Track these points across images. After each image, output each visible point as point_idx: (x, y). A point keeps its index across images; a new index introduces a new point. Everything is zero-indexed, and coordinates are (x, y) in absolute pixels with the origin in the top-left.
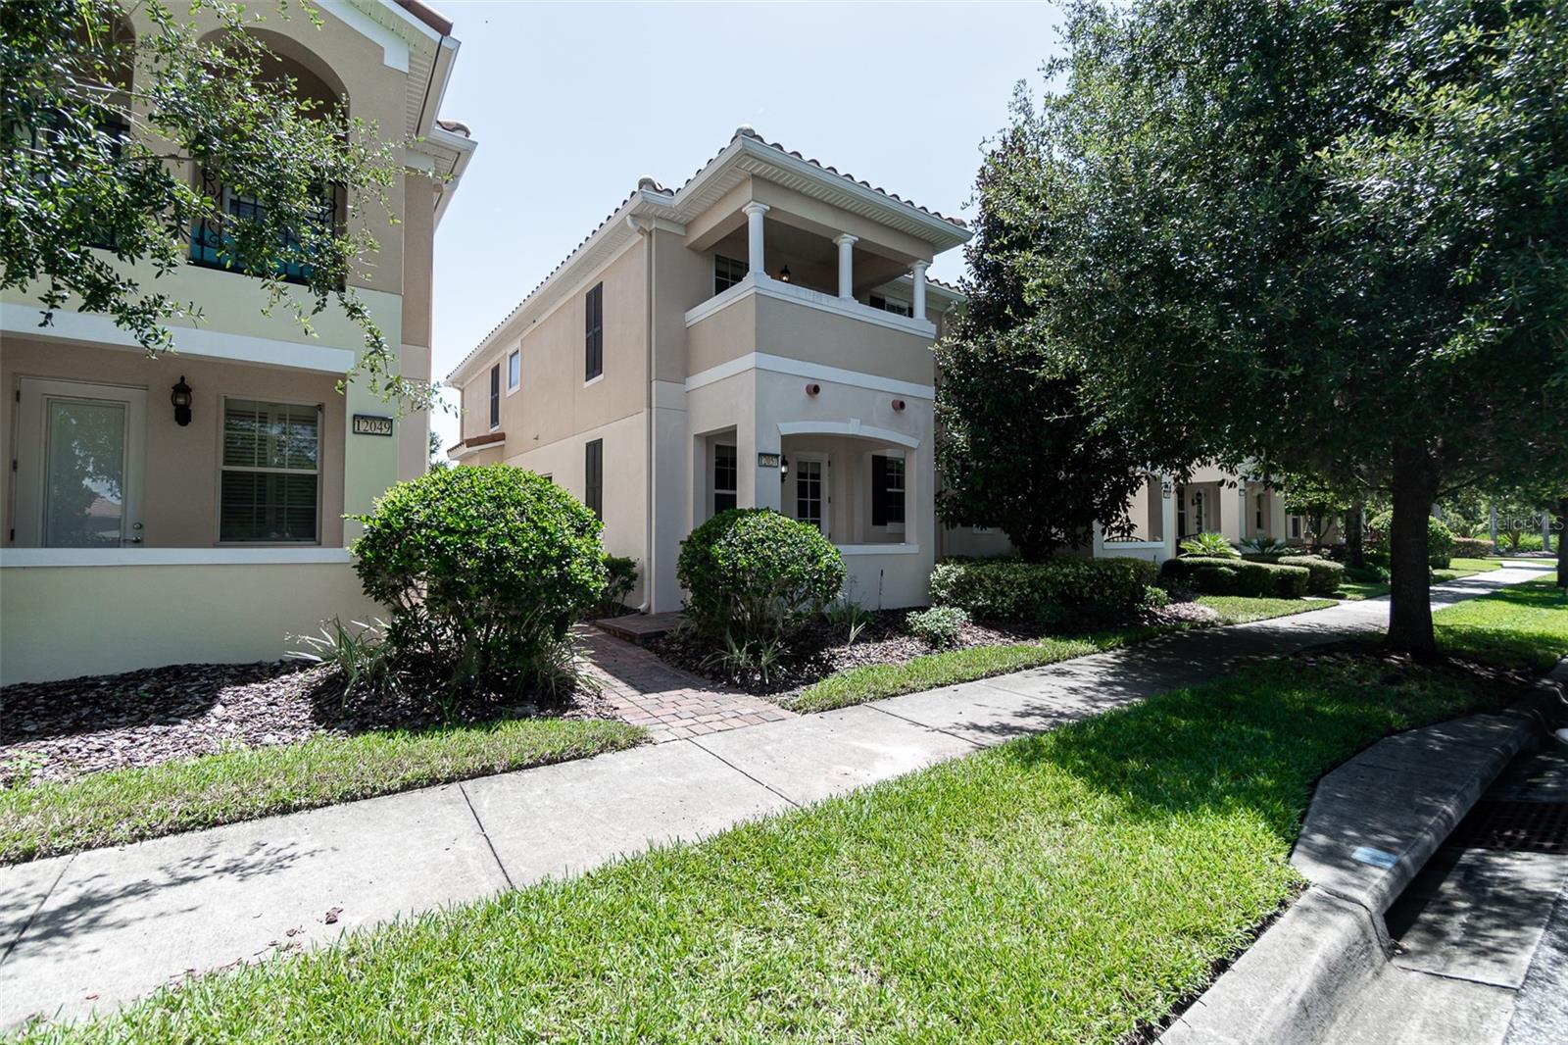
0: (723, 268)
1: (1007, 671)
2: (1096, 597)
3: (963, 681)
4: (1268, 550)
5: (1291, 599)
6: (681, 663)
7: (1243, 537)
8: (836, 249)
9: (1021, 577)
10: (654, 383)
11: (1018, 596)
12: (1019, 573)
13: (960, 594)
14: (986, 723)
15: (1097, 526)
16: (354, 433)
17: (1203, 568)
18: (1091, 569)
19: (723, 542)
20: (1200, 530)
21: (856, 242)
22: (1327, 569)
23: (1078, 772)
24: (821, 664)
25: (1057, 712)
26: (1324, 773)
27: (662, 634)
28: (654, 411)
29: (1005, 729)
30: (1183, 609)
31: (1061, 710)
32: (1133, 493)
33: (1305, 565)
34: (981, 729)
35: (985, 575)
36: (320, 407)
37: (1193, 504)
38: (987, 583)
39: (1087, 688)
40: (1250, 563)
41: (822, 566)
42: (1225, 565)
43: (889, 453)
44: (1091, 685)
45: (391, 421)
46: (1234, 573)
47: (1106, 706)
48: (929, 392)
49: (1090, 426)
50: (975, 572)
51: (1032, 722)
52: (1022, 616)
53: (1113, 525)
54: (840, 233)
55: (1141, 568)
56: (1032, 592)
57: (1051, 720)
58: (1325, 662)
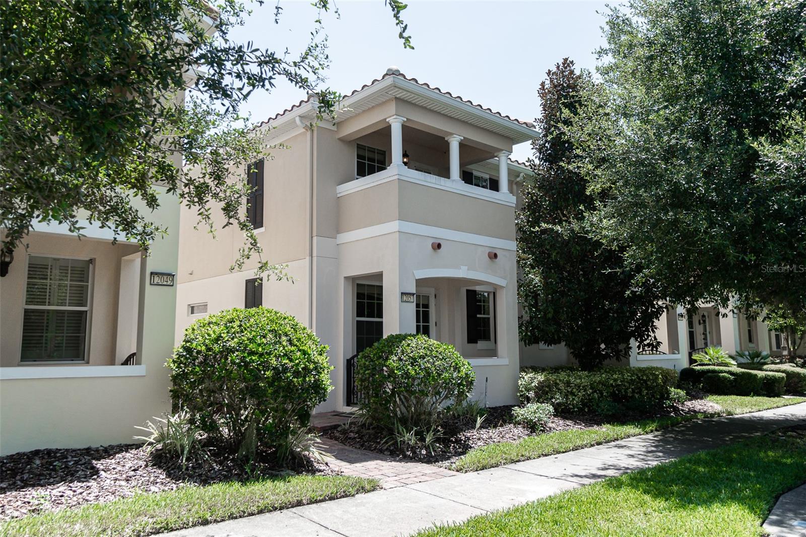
0: (361, 153)
1: (586, 446)
2: (637, 396)
3: (559, 452)
4: (756, 360)
5: (774, 397)
6: (362, 446)
7: (738, 350)
8: (447, 145)
9: (585, 382)
10: (315, 239)
11: (584, 395)
12: (582, 378)
13: (543, 393)
14: (583, 474)
15: (634, 343)
16: (151, 284)
17: (709, 374)
18: (632, 375)
19: (395, 358)
20: (706, 345)
21: (461, 140)
22: (799, 374)
23: (646, 492)
24: (461, 444)
25: (624, 467)
26: (784, 493)
27: (336, 427)
28: (315, 259)
29: (594, 476)
30: (698, 405)
31: (627, 466)
32: (658, 318)
33: (783, 372)
34: (580, 476)
35: (560, 380)
36: (91, 261)
37: (700, 323)
38: (562, 386)
39: (639, 454)
40: (743, 370)
41: (463, 374)
42: (725, 372)
43: (478, 288)
44: (642, 453)
45: (174, 275)
46: (732, 377)
47: (654, 463)
48: (513, 245)
49: (634, 279)
50: (553, 377)
51: (611, 473)
52: (586, 410)
53: (645, 343)
54: (451, 134)
55: (666, 374)
56: (592, 393)
57: (621, 471)
58: (791, 436)
